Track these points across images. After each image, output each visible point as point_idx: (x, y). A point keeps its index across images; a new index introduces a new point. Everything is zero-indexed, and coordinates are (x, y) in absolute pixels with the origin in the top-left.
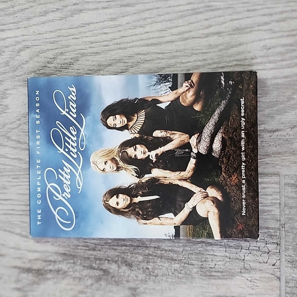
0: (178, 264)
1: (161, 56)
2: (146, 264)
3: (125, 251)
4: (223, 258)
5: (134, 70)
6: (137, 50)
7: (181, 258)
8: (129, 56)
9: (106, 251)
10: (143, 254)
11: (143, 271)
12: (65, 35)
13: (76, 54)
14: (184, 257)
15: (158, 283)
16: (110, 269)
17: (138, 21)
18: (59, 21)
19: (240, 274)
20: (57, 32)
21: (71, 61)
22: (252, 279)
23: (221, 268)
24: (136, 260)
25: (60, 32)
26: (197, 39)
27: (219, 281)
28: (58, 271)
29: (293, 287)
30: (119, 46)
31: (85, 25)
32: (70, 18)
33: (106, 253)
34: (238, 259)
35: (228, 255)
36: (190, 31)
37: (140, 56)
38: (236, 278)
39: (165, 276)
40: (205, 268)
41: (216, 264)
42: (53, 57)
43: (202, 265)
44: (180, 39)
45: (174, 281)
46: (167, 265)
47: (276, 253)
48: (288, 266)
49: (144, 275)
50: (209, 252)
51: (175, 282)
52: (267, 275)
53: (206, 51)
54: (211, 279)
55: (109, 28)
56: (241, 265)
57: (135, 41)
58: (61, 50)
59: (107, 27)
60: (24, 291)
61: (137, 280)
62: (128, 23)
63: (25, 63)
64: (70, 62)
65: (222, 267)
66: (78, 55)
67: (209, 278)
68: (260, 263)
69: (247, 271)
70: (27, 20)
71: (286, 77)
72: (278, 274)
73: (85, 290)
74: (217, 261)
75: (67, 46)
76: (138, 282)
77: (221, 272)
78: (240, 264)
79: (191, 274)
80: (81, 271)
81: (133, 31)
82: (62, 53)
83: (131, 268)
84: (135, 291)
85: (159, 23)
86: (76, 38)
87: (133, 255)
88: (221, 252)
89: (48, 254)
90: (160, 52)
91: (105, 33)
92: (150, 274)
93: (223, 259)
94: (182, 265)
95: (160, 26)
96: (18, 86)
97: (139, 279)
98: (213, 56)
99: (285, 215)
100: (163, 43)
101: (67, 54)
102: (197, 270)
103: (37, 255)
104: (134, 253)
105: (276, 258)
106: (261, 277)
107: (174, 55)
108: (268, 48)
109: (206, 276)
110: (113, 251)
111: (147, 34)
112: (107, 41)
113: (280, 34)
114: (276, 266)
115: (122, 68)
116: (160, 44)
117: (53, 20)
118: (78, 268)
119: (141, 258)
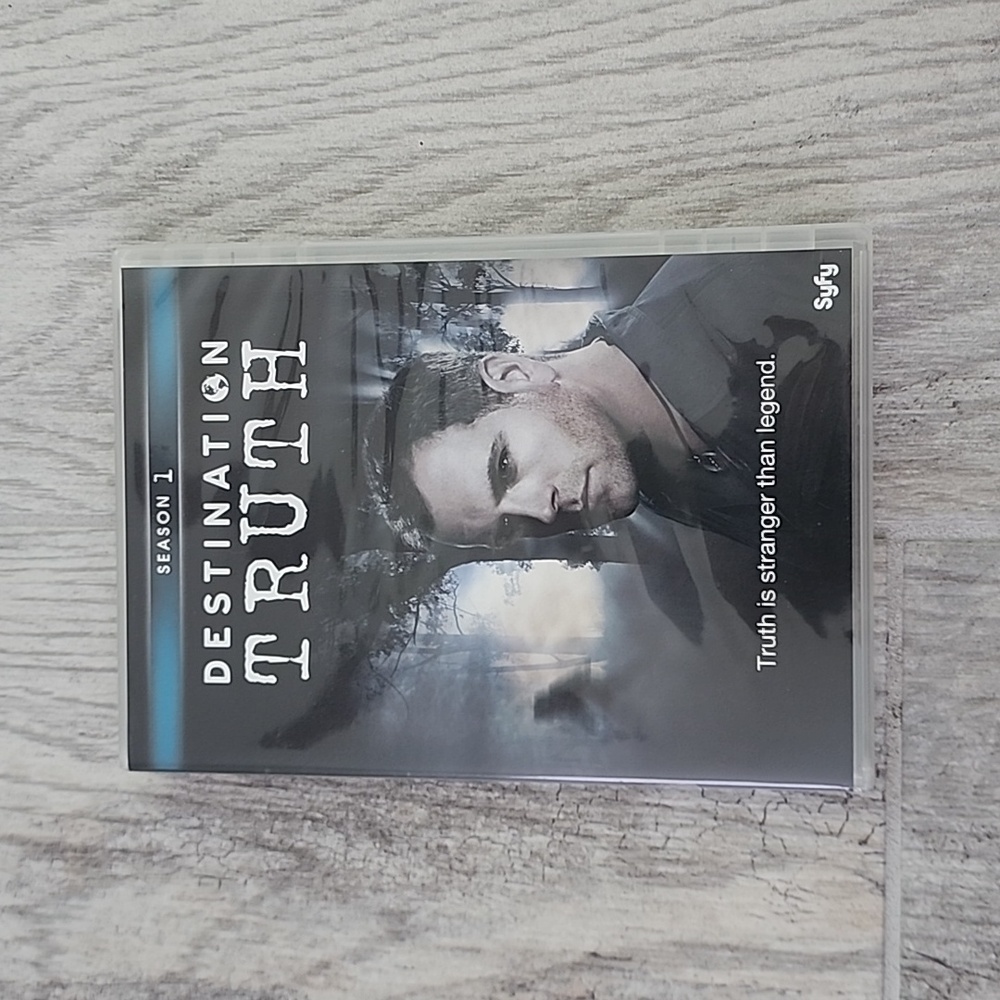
0: (544, 833)
1: (488, 135)
2: (438, 834)
3: (369, 791)
4: (695, 816)
5: (400, 184)
6: (411, 115)
7: (555, 816)
8: (383, 135)
9: (305, 788)
10: (426, 800)
11: (429, 856)
12: (171, 67)
13: (205, 131)
14: (565, 813)
15: (477, 897)
16: (320, 850)
17: (415, 17)
18: (149, 18)
19: (750, 872)
20: (145, 55)
21: (191, 153)
22: (789, 886)
23: (685, 850)
24: (406, 818)
25: (153, 55)
26: (611, 77)
27: (680, 894)
28: (149, 853)
29: (927, 917)
30: (349, 102)
31: (238, 33)
32: (186, 8)
33: (307, 796)
34: (743, 820)
35: (709, 808)
36: (590, 50)
37: (420, 137)
38: (738, 885)
39: (499, 873)
40: (632, 849)
41: (671, 835)
42: (132, 140)
43: (624, 837)
44: (556, 77)
45: (530, 889)
46: (506, 836)
47: (871, 802)
48: (911, 845)
49: (431, 870)
50: (646, 795)
51: (533, 893)
52: (840, 876)
53: (642, 117)
54: (652, 884)
55: (317, 40)
56: (752, 841)
57: (404, 86)
58: (158, 118)
59: (311, 37)
60: (39, 918)
61: (409, 887)
62: (378, 24)
63: (39, 161)
64: (187, 158)
65: (688, 847)
66: (213, 134)
67: (647, 883)
68: (817, 833)
69: (771, 861)
70: (43, 17)
71: (913, 206)
72: (878, 872)
73: (238, 917)
74: (672, 825)
75: (177, 102)
76: (409, 894)
77: (687, 863)
78: (749, 838)
79: (585, 867)
80: (224, 853)
81: (395, 49)
82: (160, 125)
83: (387, 847)
84: (402, 921)
85: (487, 23)
86: (206, 77)
87: (396, 803)
88: (687, 795)
89: (116, 798)
90: (487, 121)
91: (304, 60)
92: (451, 868)
93: (692, 819)
94: (555, 837)
95: (485, 33)
96: (18, 238)
97: (415, 881)
98: (665, 136)
99: (904, 674)
100: (496, 90)
101: (177, 130)
102: (606, 854)
103: (80, 801)
104: (398, 796)
105: (869, 817)
106: (820, 881)
107: (536, 132)
108: (853, 105)
109: (636, 876)
110: (330, 788)
111: (446, 59)
112: (309, 85)
113: (895, 59)
114: (872, 846)
115: (361, 176)
116: (488, 93)
117: (128, 15)
118: (212, 843)
119: (420, 813)
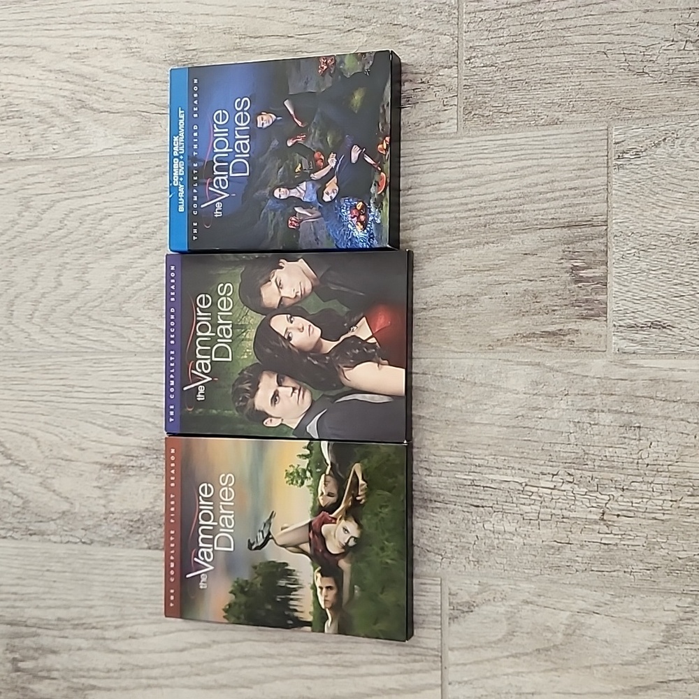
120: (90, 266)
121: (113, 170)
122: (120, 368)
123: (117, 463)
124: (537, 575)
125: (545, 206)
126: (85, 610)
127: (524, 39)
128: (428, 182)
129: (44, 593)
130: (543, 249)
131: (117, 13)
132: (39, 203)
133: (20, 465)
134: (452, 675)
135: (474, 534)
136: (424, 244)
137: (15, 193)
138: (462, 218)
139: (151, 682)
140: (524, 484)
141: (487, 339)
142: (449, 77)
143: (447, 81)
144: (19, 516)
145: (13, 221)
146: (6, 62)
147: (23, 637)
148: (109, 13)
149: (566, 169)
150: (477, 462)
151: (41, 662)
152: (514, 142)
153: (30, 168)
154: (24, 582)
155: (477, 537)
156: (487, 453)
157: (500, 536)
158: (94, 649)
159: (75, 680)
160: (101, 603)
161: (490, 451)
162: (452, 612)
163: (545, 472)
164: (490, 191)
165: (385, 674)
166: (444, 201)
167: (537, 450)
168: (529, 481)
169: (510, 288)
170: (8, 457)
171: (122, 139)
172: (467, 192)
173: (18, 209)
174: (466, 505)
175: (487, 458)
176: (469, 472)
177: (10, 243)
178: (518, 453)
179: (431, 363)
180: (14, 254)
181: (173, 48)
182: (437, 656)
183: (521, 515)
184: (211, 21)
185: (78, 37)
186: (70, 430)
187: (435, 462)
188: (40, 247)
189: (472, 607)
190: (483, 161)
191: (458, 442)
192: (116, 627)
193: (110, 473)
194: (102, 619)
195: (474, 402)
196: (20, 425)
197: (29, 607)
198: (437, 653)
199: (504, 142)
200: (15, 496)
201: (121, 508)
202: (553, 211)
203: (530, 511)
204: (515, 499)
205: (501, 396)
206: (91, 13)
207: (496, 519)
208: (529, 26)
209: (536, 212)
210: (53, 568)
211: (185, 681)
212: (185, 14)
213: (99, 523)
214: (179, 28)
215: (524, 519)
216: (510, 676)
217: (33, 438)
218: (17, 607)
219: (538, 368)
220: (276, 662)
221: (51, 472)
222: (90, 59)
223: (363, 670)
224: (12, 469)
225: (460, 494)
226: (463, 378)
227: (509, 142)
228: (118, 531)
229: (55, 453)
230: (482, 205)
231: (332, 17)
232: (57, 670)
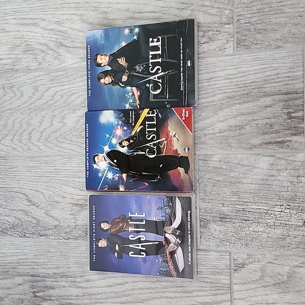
120: (66, 116)
121: (76, 73)
122: (81, 161)
123: (80, 203)
124: (274, 250)
125: (275, 85)
126: (66, 269)
127: (264, 11)
128: (220, 75)
129: (47, 262)
130: (274, 104)
131: (76, 3)
132: (42, 88)
133: (35, 205)
134: (236, 295)
135: (245, 233)
136: (219, 103)
137: (31, 84)
138: (236, 91)
139: (97, 301)
140: (267, 210)
141: (249, 145)
142: (229, 28)
143: (228, 30)
144: (36, 227)
145: (31, 96)
146: (26, 26)
147: (37, 282)
148: (72, 3)
149: (284, 68)
150: (245, 200)
151: (46, 293)
152: (260, 57)
153: (37, 73)
154: (38, 257)
155: (246, 234)
156: (250, 196)
157: (257, 234)
158: (71, 287)
159: (62, 301)
160: (73, 266)
161: (251, 195)
162: (234, 267)
163: (277, 204)
164: (249, 79)
165: (204, 296)
166: (228, 84)
167: (273, 194)
168: (270, 208)
169: (260, 122)
170: (30, 201)
171: (79, 59)
172: (239, 79)
173: (33, 91)
174: (241, 220)
175: (250, 198)
176: (242, 205)
177: (29, 107)
178: (264, 196)
179: (223, 156)
180: (31, 111)
181: (102, 18)
182: (229, 287)
183: (266, 224)
184: (119, 6)
185: (58, 14)
186: (58, 189)
187: (226, 201)
188: (43, 108)
189: (244, 265)
190: (245, 66)
191: (236, 192)
192: (81, 277)
193: (76, 208)
194: (74, 273)
195: (243, 173)
196: (35, 187)
197: (40, 269)
198: (228, 286)
199: (255, 57)
200: (33, 219)
201: (82, 223)
202: (279, 87)
203: (271, 222)
204: (263, 217)
205: (256, 170)
206: (64, 4)
207: (255, 225)
208: (266, 5)
209: (271, 88)
210: (51, 251)
211: (112, 300)
212: (107, 3)
213: (72, 230)
214: (105, 10)
215: (267, 225)
216: (262, 296)
217: (41, 193)
218: (35, 268)
219: (273, 157)
220: (154, 291)
221: (50, 208)
222: (64, 24)
223: (195, 294)
224: (31, 207)
225: (238, 215)
226: (238, 163)
227: (257, 57)
228: (81, 233)
229: (51, 199)
230: (246, 85)
231: (175, 3)
232: (54, 296)
